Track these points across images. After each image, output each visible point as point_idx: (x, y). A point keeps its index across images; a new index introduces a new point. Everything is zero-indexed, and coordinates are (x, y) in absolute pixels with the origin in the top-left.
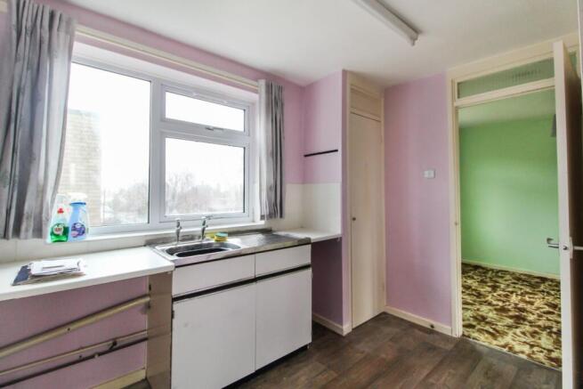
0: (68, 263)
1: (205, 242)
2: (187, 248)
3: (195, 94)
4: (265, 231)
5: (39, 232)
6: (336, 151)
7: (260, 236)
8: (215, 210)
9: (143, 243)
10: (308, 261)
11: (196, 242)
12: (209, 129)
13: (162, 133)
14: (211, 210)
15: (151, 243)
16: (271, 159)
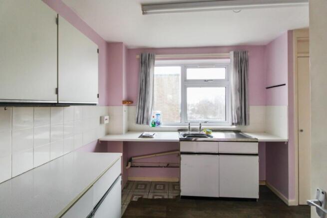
0: (151, 134)
1: (201, 133)
2: (193, 134)
3: (199, 66)
4: (237, 132)
5: (148, 123)
6: (285, 85)
7: (234, 134)
8: (210, 119)
9: (177, 130)
10: (256, 151)
11: (198, 133)
12: (205, 81)
13: (185, 86)
14: (208, 118)
15: (180, 130)
16: (238, 93)
